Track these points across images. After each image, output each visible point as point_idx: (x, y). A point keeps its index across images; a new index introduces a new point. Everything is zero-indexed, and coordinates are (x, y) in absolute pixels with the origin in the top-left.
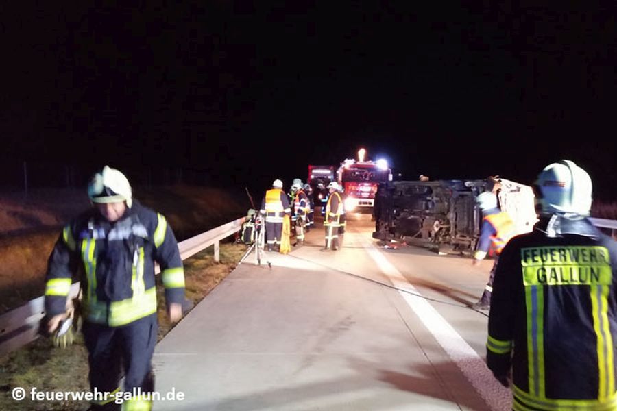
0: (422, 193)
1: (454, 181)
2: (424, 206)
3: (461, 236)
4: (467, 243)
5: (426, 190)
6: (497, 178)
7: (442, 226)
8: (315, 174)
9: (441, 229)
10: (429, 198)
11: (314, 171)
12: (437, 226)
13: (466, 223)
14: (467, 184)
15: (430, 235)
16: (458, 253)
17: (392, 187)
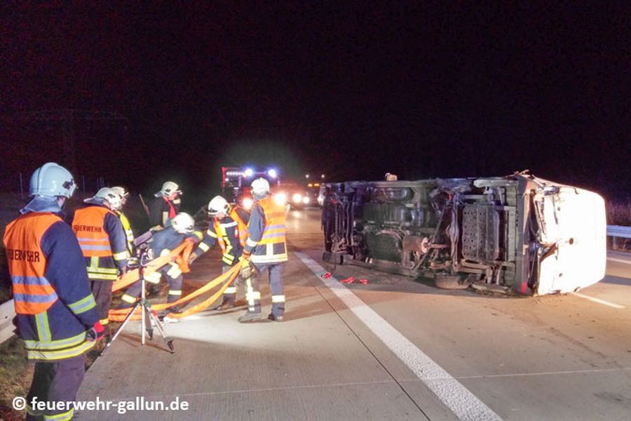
0: (398, 198)
1: (456, 180)
2: (402, 217)
3: (468, 261)
4: (479, 272)
5: (405, 193)
6: (526, 173)
7: (433, 246)
8: (230, 177)
9: (432, 250)
10: (409, 205)
11: (228, 173)
12: (426, 245)
13: (478, 241)
14: (478, 183)
15: (412, 258)
16: (465, 287)
17: (352, 191)
